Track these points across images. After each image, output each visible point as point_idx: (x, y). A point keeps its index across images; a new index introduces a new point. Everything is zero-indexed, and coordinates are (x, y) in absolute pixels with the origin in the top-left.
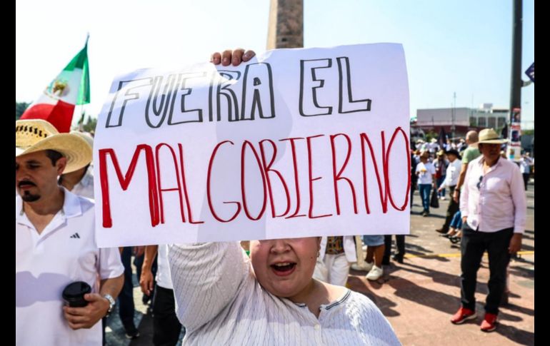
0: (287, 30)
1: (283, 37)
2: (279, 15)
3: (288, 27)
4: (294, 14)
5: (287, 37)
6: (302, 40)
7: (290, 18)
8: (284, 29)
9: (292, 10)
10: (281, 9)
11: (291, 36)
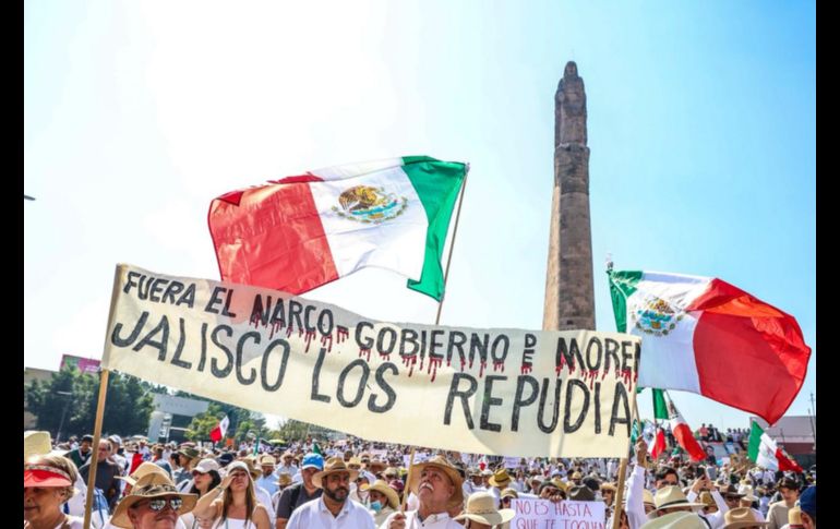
0: (574, 310)
1: (568, 319)
2: (562, 292)
3: (575, 306)
4: (581, 290)
5: (573, 319)
6: (594, 322)
7: (577, 295)
8: (569, 308)
9: (579, 285)
10: (564, 284)
11: (579, 318)
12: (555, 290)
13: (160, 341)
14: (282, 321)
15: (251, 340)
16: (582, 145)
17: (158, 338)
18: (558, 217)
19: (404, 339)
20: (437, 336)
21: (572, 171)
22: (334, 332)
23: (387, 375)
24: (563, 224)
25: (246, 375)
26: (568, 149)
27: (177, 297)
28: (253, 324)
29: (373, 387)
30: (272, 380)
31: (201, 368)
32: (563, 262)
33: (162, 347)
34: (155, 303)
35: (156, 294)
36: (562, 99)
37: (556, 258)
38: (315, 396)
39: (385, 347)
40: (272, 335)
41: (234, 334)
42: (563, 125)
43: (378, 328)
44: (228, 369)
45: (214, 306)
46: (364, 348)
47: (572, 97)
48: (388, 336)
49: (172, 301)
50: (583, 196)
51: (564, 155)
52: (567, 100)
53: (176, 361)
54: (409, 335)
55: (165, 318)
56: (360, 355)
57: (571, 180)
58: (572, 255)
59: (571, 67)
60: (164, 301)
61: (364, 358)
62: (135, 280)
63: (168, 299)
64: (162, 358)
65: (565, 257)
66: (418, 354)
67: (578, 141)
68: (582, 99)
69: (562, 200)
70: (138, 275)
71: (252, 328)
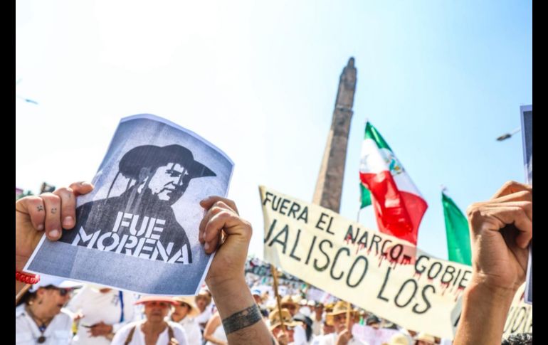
2: (324, 194)
3: (330, 204)
4: (335, 195)
7: (332, 197)
9: (334, 192)
10: (326, 189)
12: (320, 193)
13: (283, 240)
14: (365, 245)
15: (344, 253)
16: (349, 108)
17: (282, 238)
18: (329, 149)
19: (446, 271)
20: (467, 274)
21: (342, 123)
22: (401, 258)
23: (429, 292)
24: (331, 154)
25: (337, 274)
26: (342, 110)
27: (298, 214)
28: (346, 242)
29: (418, 299)
30: (353, 281)
31: (307, 263)
32: (328, 177)
33: (284, 244)
34: (282, 215)
35: (283, 210)
36: (343, 78)
37: (323, 173)
38: (380, 297)
39: (432, 274)
40: (357, 251)
41: (334, 247)
42: (341, 94)
43: (432, 261)
44: (325, 267)
45: (321, 225)
46: (418, 272)
47: (350, 78)
48: (437, 267)
49: (294, 217)
50: (345, 139)
51: (339, 113)
52: (346, 80)
53: (292, 255)
54: (450, 270)
55: (287, 227)
56: (414, 276)
57: (340, 128)
58: (333, 173)
59: (352, 60)
60: (289, 215)
61: (416, 278)
62: (271, 198)
63: (292, 214)
64: (284, 252)
65: (330, 173)
66: (452, 283)
67: (348, 105)
68: (355, 80)
69: (333, 140)
70: (272, 195)
71: (345, 244)
